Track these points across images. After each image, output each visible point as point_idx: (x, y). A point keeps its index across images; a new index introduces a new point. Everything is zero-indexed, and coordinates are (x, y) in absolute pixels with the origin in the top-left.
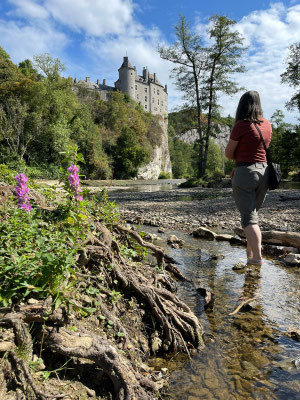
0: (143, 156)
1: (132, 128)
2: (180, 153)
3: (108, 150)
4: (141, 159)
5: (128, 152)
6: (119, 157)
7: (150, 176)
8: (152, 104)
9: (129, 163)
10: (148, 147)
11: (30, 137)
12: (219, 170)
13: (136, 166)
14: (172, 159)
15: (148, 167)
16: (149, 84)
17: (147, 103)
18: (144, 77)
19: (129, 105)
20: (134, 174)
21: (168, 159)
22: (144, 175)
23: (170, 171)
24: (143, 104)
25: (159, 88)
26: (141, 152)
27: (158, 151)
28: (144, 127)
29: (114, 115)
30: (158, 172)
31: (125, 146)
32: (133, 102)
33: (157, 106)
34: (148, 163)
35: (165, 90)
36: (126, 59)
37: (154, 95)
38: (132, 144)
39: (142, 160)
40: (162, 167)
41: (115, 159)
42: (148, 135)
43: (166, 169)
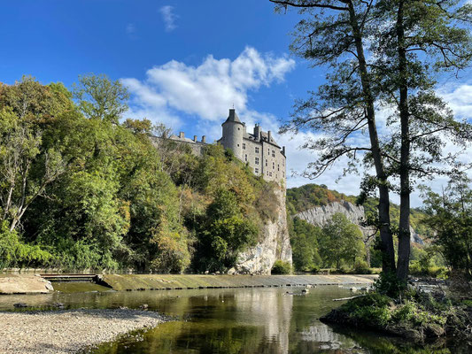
0: (247, 232)
1: (232, 190)
2: (303, 235)
3: (190, 222)
4: (241, 238)
5: (222, 227)
6: (207, 233)
7: (258, 267)
8: (265, 168)
9: (221, 243)
10: (254, 220)
11: (36, 190)
12: (363, 262)
13: (234, 249)
14: (292, 242)
15: (255, 251)
16: (261, 142)
17: (259, 167)
18: (255, 135)
19: (232, 163)
20: (230, 263)
21: (287, 242)
22: (247, 265)
23: (290, 259)
24: (253, 165)
25: (274, 149)
26: (242, 226)
27: (272, 229)
28: (251, 192)
29: (207, 173)
30: (272, 260)
31: (217, 217)
32: (238, 161)
33: (271, 170)
34: (253, 245)
35: (283, 153)
36: (232, 112)
37: (268, 157)
38: (229, 214)
39: (245, 240)
40: (278, 253)
41: (201, 237)
42: (257, 204)
43: (283, 255)
